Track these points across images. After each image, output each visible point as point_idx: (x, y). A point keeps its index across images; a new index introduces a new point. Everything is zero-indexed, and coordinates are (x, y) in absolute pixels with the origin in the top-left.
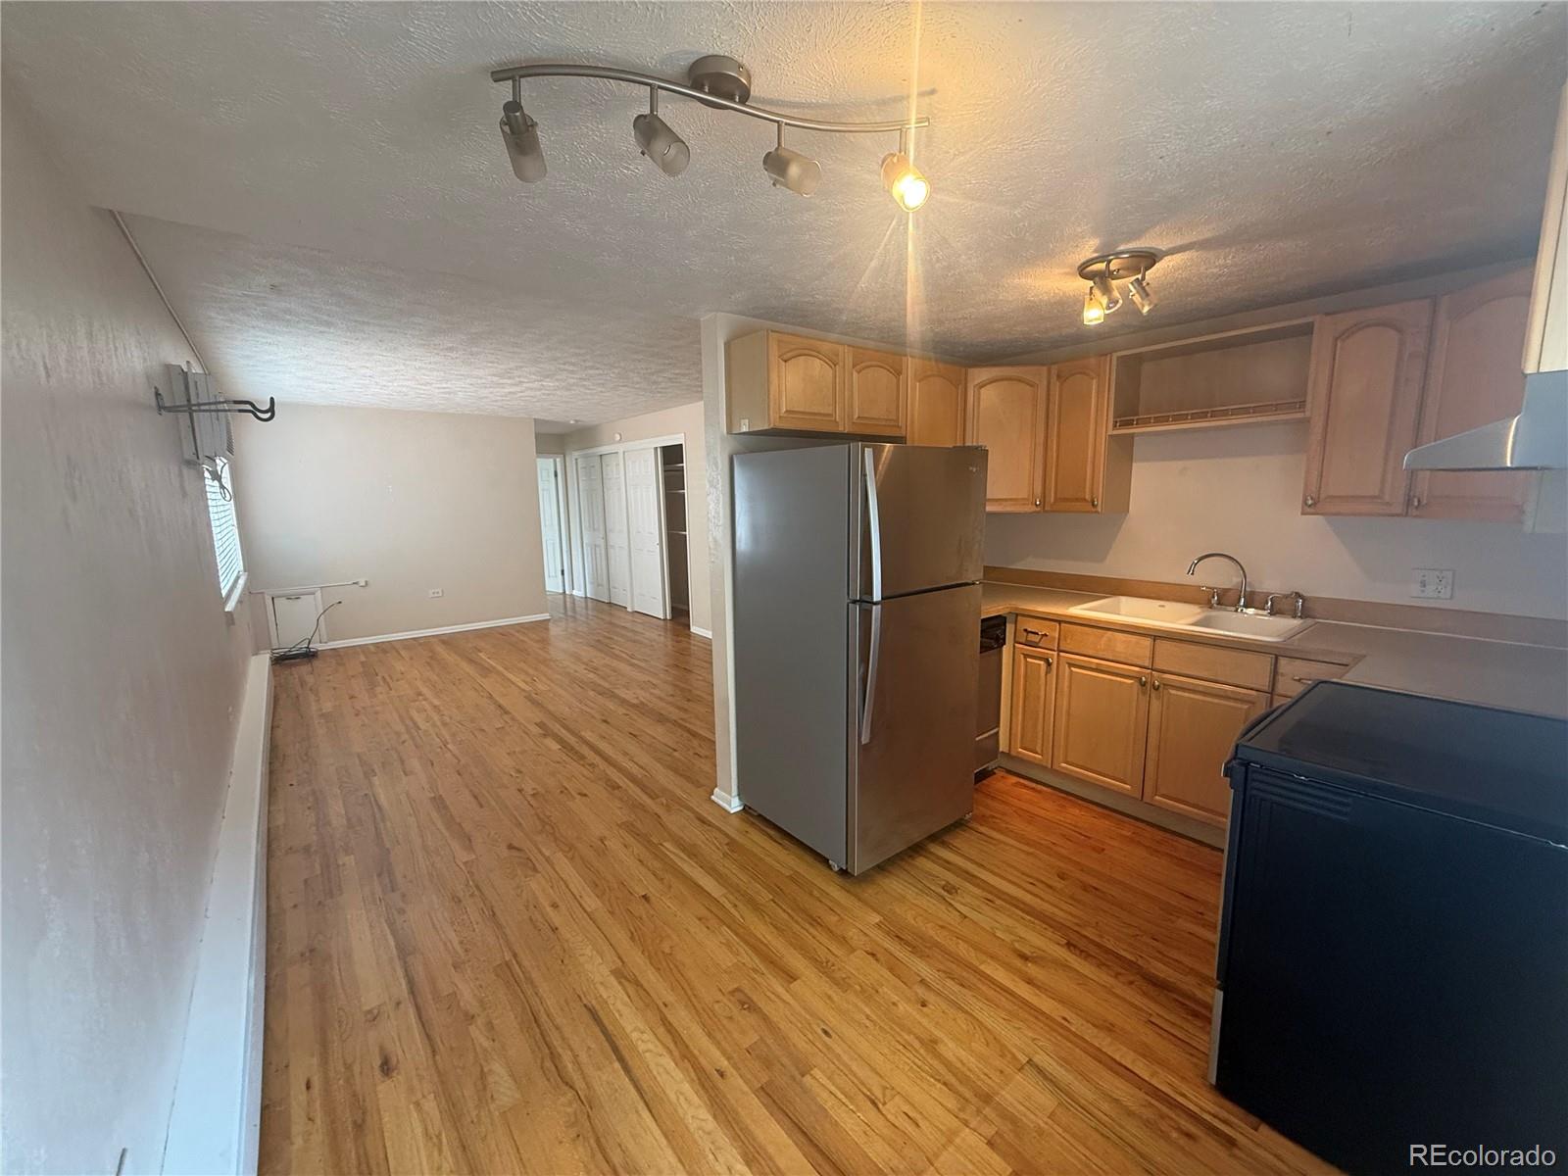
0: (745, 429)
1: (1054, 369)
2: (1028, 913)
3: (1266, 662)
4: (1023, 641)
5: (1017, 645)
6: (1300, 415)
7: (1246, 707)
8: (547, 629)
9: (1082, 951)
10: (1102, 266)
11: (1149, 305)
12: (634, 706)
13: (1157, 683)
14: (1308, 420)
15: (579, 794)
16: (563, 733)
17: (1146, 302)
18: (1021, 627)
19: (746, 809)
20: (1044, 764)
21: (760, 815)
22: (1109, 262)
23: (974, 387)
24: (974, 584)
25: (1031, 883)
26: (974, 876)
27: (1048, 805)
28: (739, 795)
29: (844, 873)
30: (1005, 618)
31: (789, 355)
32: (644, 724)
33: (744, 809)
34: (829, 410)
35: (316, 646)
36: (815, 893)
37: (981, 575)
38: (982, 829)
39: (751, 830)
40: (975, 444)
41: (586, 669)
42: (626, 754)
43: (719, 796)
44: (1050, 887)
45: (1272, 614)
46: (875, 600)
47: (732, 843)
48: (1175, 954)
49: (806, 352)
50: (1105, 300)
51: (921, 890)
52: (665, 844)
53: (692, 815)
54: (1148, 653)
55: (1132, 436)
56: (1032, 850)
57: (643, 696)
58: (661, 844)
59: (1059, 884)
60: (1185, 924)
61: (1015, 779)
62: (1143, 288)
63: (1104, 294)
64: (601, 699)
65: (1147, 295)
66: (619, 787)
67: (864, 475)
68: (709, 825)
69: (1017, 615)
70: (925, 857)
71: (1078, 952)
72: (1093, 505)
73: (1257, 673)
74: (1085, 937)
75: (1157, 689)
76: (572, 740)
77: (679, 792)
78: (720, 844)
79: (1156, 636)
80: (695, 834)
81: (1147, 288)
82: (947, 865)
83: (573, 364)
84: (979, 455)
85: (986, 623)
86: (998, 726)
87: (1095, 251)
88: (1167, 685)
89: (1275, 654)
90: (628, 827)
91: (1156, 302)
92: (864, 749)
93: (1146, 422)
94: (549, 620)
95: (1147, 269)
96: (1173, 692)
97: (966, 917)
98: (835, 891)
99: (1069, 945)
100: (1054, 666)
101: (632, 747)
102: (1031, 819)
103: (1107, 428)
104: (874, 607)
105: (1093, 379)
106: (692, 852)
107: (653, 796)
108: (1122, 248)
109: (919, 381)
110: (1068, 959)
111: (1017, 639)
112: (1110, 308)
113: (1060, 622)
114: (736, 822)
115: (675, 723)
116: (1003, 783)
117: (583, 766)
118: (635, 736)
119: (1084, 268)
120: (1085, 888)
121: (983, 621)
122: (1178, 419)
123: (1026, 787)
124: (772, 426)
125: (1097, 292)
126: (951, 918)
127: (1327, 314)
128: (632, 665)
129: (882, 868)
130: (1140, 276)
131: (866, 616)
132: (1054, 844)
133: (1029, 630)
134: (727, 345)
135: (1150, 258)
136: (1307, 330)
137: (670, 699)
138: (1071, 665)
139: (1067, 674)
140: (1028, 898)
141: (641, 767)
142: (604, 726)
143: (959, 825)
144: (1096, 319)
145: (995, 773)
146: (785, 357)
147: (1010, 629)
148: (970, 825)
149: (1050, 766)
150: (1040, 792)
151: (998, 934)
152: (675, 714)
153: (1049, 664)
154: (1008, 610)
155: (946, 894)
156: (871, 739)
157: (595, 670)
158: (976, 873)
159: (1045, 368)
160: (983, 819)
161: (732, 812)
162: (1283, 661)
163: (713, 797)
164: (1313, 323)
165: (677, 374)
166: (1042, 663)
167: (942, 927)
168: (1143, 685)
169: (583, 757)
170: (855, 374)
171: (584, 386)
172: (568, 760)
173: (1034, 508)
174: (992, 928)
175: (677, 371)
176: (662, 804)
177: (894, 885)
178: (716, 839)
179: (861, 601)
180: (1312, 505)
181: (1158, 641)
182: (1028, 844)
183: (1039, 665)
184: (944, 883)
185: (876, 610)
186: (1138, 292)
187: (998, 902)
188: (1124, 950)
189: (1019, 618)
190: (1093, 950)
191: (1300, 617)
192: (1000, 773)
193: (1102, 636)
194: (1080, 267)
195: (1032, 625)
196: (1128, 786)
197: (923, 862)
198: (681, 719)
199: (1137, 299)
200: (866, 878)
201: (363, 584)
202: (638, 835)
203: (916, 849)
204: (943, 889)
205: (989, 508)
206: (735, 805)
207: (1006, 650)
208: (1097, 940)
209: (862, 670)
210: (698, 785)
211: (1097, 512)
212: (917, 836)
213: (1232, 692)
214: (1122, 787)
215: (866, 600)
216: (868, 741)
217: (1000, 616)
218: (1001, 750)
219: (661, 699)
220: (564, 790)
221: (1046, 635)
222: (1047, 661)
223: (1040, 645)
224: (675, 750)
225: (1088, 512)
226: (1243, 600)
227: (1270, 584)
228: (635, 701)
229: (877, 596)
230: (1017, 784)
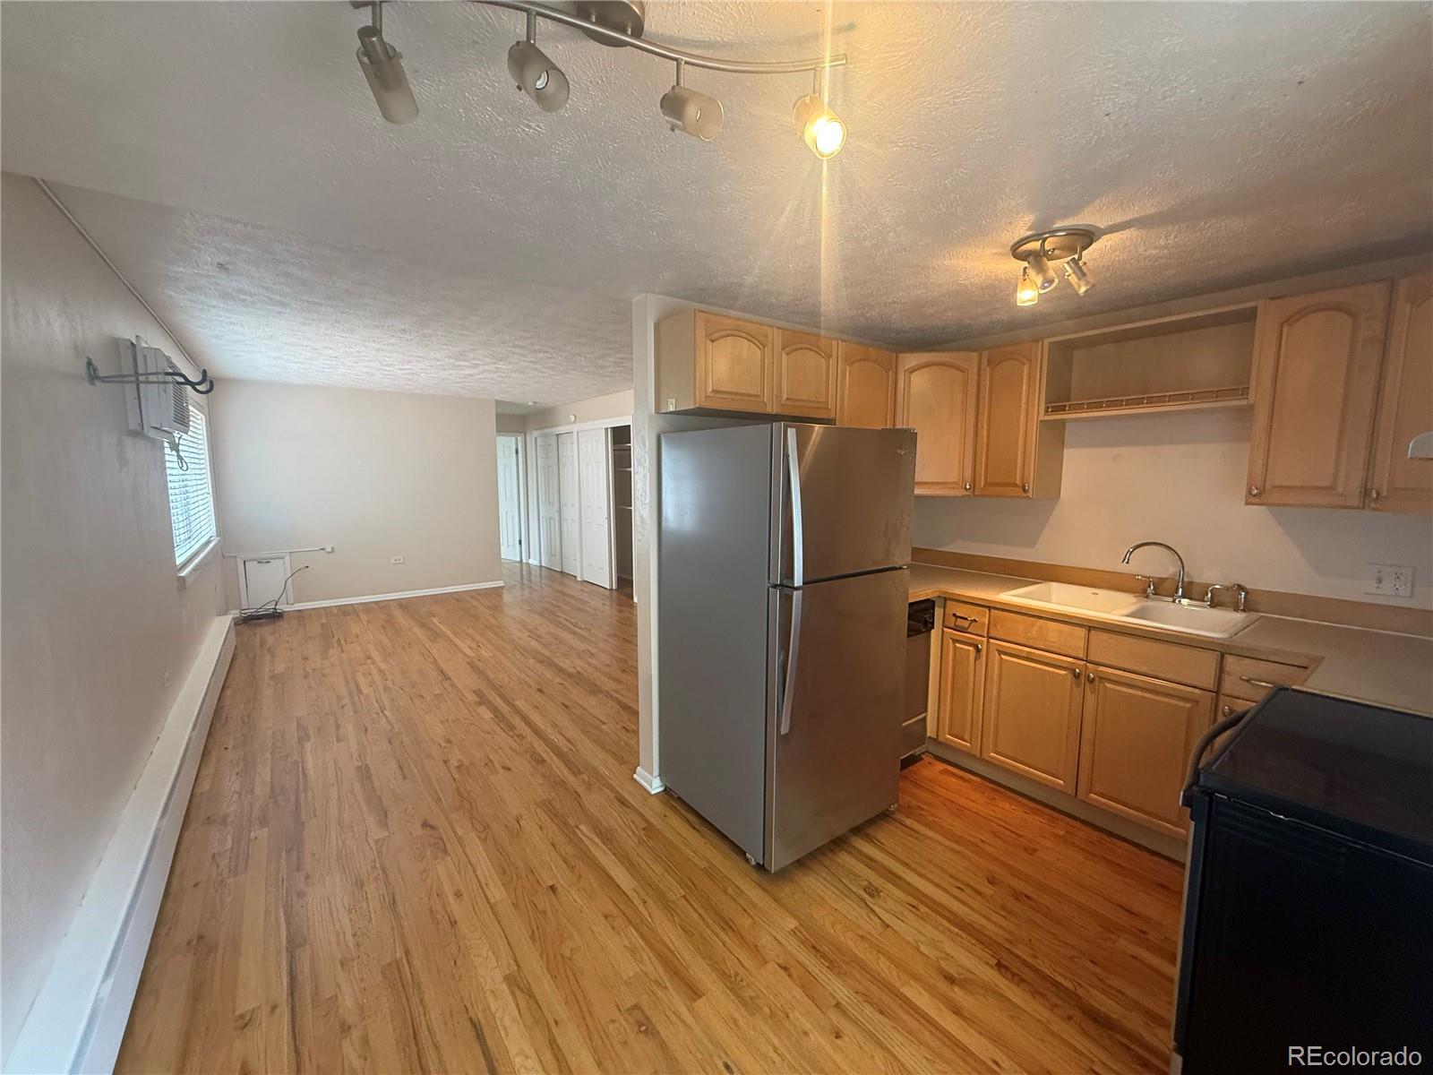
0: (672, 409)
1: (985, 354)
2: (956, 925)
3: (1211, 660)
4: (952, 626)
5: (945, 629)
6: (1244, 402)
7: (1189, 705)
8: (500, 596)
9: (1014, 975)
10: (1035, 245)
11: (1085, 285)
12: (570, 675)
13: (1092, 675)
14: (1251, 408)
15: (504, 768)
16: (499, 702)
17: (1083, 283)
18: (950, 611)
19: (667, 791)
20: (973, 753)
21: (679, 798)
22: (1044, 240)
23: (905, 371)
24: (901, 568)
25: (960, 888)
26: (900, 877)
27: (977, 796)
28: (660, 775)
29: (761, 868)
30: (934, 602)
31: (717, 335)
32: (576, 694)
33: (665, 790)
34: (757, 391)
35: (282, 607)
36: (730, 890)
37: (908, 559)
38: (908, 822)
39: (669, 813)
40: (905, 427)
41: (530, 636)
42: (555, 725)
43: (640, 775)
44: (979, 893)
45: (1211, 606)
46: (796, 585)
47: (649, 828)
48: (1116, 982)
49: (734, 332)
50: (1039, 280)
51: (842, 892)
52: (582, 827)
53: (612, 796)
54: (1082, 644)
55: (1063, 422)
56: (959, 848)
57: (580, 665)
58: (578, 827)
59: (989, 890)
60: (1125, 944)
61: (943, 766)
62: (1080, 268)
63: (1038, 274)
64: (539, 667)
65: (1084, 275)
66: (543, 761)
67: (786, 456)
68: (627, 806)
69: (946, 599)
70: (846, 851)
71: (1010, 976)
72: (1024, 490)
73: (1202, 670)
74: (1018, 957)
75: (1092, 681)
76: (504, 708)
77: (602, 769)
78: (637, 828)
79: (1091, 626)
80: (613, 817)
81: (1083, 268)
82: (870, 862)
83: (521, 347)
84: (909, 438)
85: (915, 607)
86: (926, 711)
87: (1029, 229)
88: (1103, 679)
89: (1222, 651)
90: (547, 806)
91: (1091, 281)
92: (784, 739)
93: (1079, 407)
94: (502, 587)
95: (1084, 248)
96: (1109, 685)
97: (888, 926)
98: (753, 892)
99: (1000, 966)
100: (984, 652)
101: (563, 720)
102: (959, 811)
103: (1039, 413)
104: (795, 593)
105: (1024, 364)
106: (607, 837)
107: (576, 772)
108: (1058, 225)
109: (849, 365)
110: (998, 983)
111: (947, 624)
112: (1045, 288)
113: (989, 608)
114: (657, 805)
115: (608, 694)
116: (931, 770)
117: (512, 737)
118: (566, 707)
119: (1018, 248)
120: (1018, 896)
121: (911, 604)
122: (1111, 405)
123: (954, 775)
124: (697, 406)
125: (1032, 273)
126: (872, 926)
127: (1272, 299)
128: (574, 633)
129: (801, 864)
130: (1076, 256)
131: (787, 601)
132: (982, 841)
133: (958, 614)
134: (657, 326)
135: (1086, 237)
136: (1250, 316)
137: (606, 669)
138: (1000, 652)
139: (996, 665)
140: (955, 906)
141: (568, 740)
142: (538, 696)
143: (885, 816)
144: (1029, 300)
145: (922, 759)
146: (713, 337)
147: (938, 612)
148: (895, 816)
149: (978, 756)
150: (968, 781)
151: (921, 949)
152: (609, 685)
153: (978, 651)
154: (936, 595)
155: (867, 897)
156: (791, 729)
157: (538, 638)
158: (901, 873)
159: (975, 355)
160: (909, 811)
161: (653, 792)
162: (1229, 659)
163: (635, 776)
164: (1256, 308)
165: (622, 359)
166: (971, 648)
167: (862, 937)
168: (1077, 676)
169: (512, 728)
170: (784, 356)
171: (536, 369)
172: (498, 730)
173: (961, 492)
174: (916, 942)
175: (621, 356)
176: (584, 782)
177: (814, 883)
178: (633, 822)
179: (781, 585)
180: (1257, 494)
181: (1093, 632)
182: (957, 842)
183: (969, 650)
184: (865, 883)
185: (797, 595)
186: (1074, 272)
187: (923, 909)
188: (1060, 974)
189: (949, 603)
190: (1028, 975)
191: (1244, 611)
192: (927, 759)
193: (1033, 625)
194: (1013, 247)
195: (961, 610)
196: (1061, 782)
197: (845, 859)
198: (614, 691)
199: (1073, 279)
200: (784, 874)
201: (330, 550)
202: (556, 815)
203: (838, 843)
204: (865, 890)
205: (917, 491)
206: (656, 786)
207: (935, 635)
208: (1029, 960)
209: (782, 657)
210: (621, 761)
211: (1029, 497)
212: (839, 828)
213: (1173, 689)
214: (1054, 782)
215: (786, 586)
216: (787, 731)
217: (928, 600)
218: (928, 735)
219: (597, 669)
220: (489, 763)
221: (975, 621)
222: (976, 647)
223: (969, 630)
224: (604, 723)
225: (1018, 497)
226: (1180, 590)
227: (1211, 575)
228: (571, 670)
229: (798, 579)
230: (946, 771)
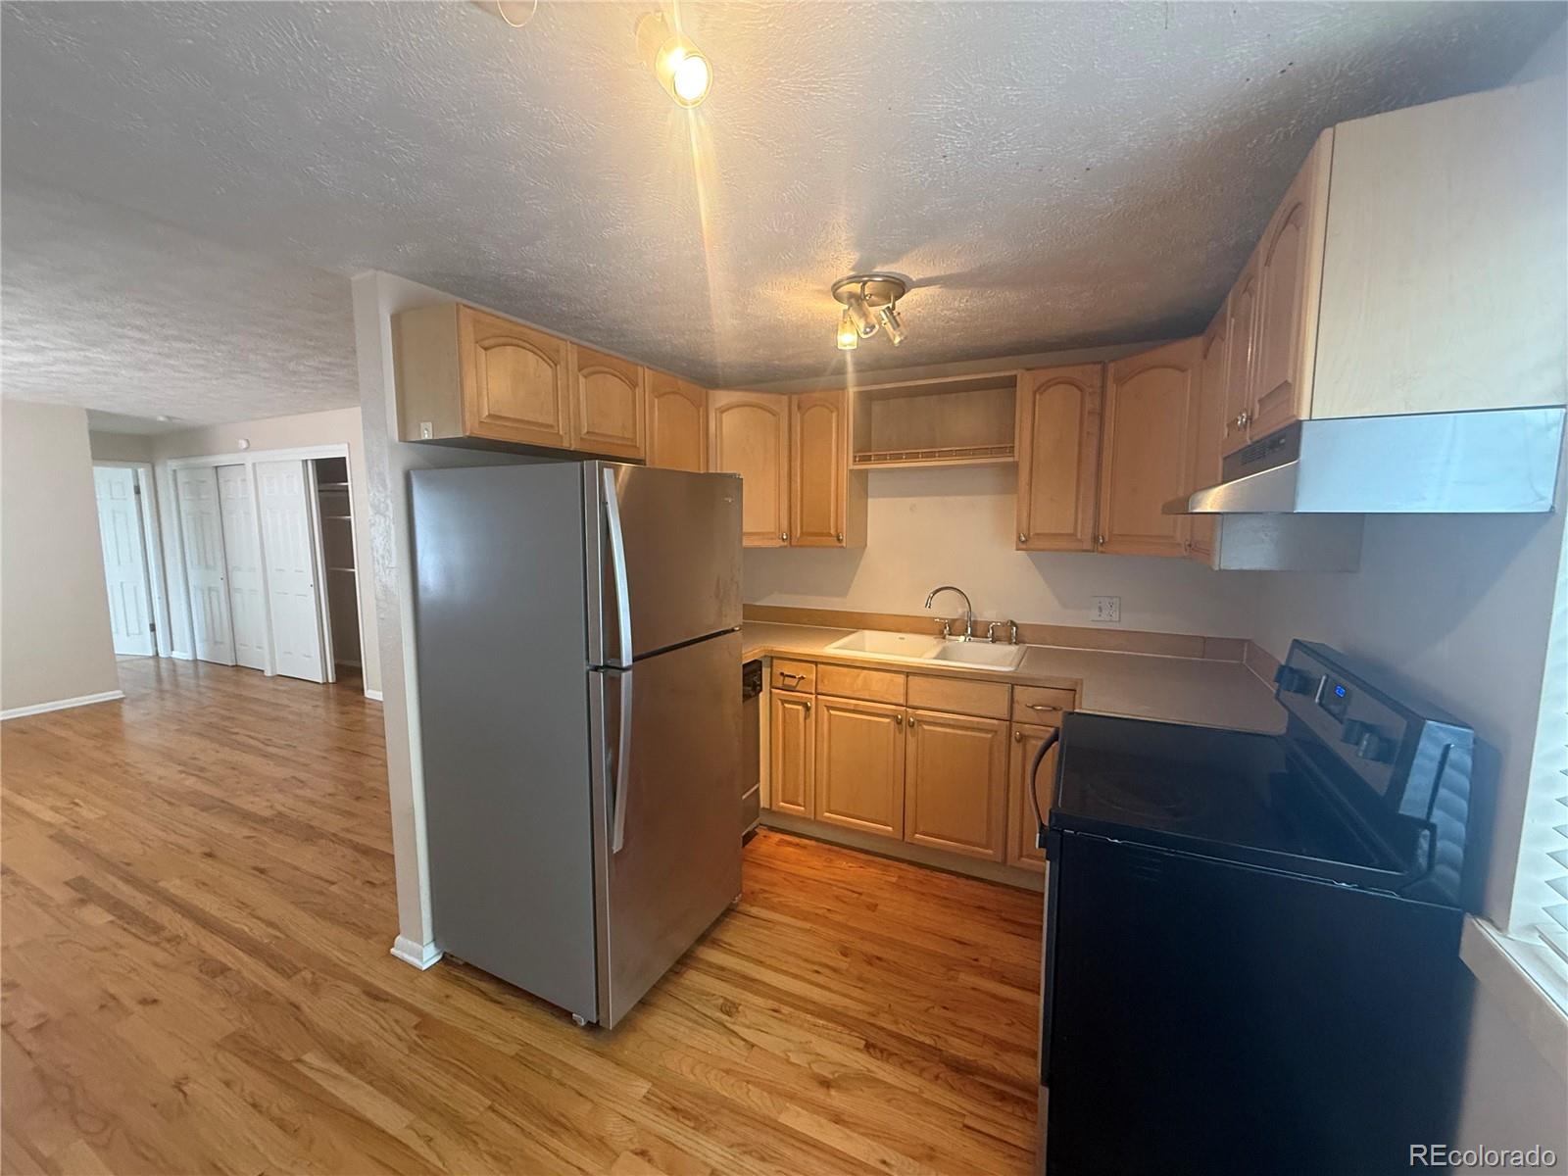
0: (427, 436)
1: (795, 398)
2: (819, 1016)
3: (1001, 694)
4: (780, 685)
5: (773, 690)
6: (1011, 459)
7: (990, 736)
8: (117, 715)
9: (882, 1051)
10: (856, 288)
11: (900, 335)
12: (264, 821)
13: (912, 720)
14: (1015, 466)
15: (144, 1002)
16: (125, 892)
17: (897, 333)
18: (777, 671)
19: (446, 959)
20: (808, 817)
21: (467, 965)
22: (865, 283)
23: (716, 409)
24: (733, 630)
25: (817, 972)
26: (754, 980)
27: (816, 862)
28: (434, 940)
29: (593, 1027)
30: (761, 662)
31: (491, 342)
32: (280, 849)
33: (443, 957)
34: (550, 420)
36: (556, 1073)
37: (740, 620)
38: (754, 911)
39: (451, 989)
40: (719, 472)
41: (181, 772)
42: (242, 905)
43: (403, 948)
44: (835, 970)
45: (993, 642)
46: (624, 665)
47: (425, 1024)
48: (967, 1021)
49: (515, 341)
50: (862, 325)
51: (695, 1022)
52: (308, 1058)
53: (356, 990)
54: (902, 690)
55: (866, 471)
56: (808, 925)
57: (282, 802)
58: (299, 1061)
59: (843, 964)
60: (967, 979)
61: (778, 837)
62: (894, 318)
63: (861, 318)
64: (206, 820)
65: (898, 325)
66: (224, 970)
67: (604, 503)
68: (386, 1001)
69: (772, 658)
70: (697, 969)
71: (879, 1055)
72: (838, 540)
73: (996, 702)
74: (882, 1029)
75: (912, 725)
76: (139, 900)
77: (336, 955)
78: (404, 1030)
79: (909, 672)
80: (363, 1025)
81: (897, 318)
82: (721, 973)
83: (140, 329)
84: (733, 483)
85: (748, 669)
86: (758, 781)
87: (853, 269)
88: (921, 722)
89: (1012, 682)
90: (240, 1044)
91: (906, 333)
92: (616, 859)
93: (882, 458)
94: (120, 701)
95: (898, 297)
96: (926, 727)
97: (753, 1046)
98: (586, 1063)
99: (869, 1047)
100: (813, 711)
101: (255, 892)
102: (802, 884)
103: (848, 463)
104: (624, 674)
105: (832, 412)
106: (353, 1059)
107: (287, 971)
108: (877, 270)
109: (656, 397)
110: (873, 1068)
111: (774, 684)
112: (867, 333)
113: (816, 663)
114: (431, 983)
115: (335, 838)
116: (768, 844)
117: (157, 944)
118: (262, 871)
119: (839, 288)
120: (872, 960)
121: (745, 666)
122: (914, 456)
123: (789, 844)
124: (468, 434)
125: (855, 317)
126: (734, 1052)
127: (1028, 369)
128: (266, 756)
129: (644, 1004)
130: (890, 305)
131: (613, 685)
132: (829, 910)
133: (786, 673)
134: (396, 319)
135: (897, 287)
136: (1011, 383)
137: (328, 801)
138: (829, 708)
139: (826, 717)
140: (816, 994)
141: (271, 924)
142: (206, 867)
143: (730, 911)
144: (850, 345)
145: (757, 834)
146: (486, 343)
147: (766, 672)
148: (740, 908)
149: (813, 818)
150: (804, 847)
151: (793, 1060)
152: (334, 823)
153: (808, 709)
154: (763, 654)
155: (725, 1017)
156: (625, 845)
157: (200, 772)
158: (758, 977)
159: (785, 398)
160: (752, 897)
161: (424, 968)
162: (1018, 689)
163: (393, 950)
164: (1016, 376)
165: (330, 364)
166: (800, 707)
167: (727, 1072)
168: (899, 722)
169: (158, 929)
170: (582, 380)
171: (172, 367)
172: (127, 939)
173: (778, 543)
174: (785, 1052)
175: (328, 360)
176: (305, 984)
177: (661, 1023)
178: (397, 1021)
179: (606, 666)
180: (1024, 542)
181: (910, 677)
182: (805, 919)
183: (798, 710)
184: (721, 1001)
185: (626, 678)
186: (890, 321)
187: (786, 1010)
188: (921, 1033)
189: (775, 661)
190: (893, 1045)
191: (1015, 643)
192: (762, 832)
193: (858, 675)
194: (835, 285)
195: (788, 668)
196: (890, 829)
197: (694, 978)
198: (348, 830)
199: (889, 327)
200: (626, 1024)
202: (255, 1053)
203: (684, 961)
204: (721, 1010)
205: (746, 542)
206: (428, 956)
207: (763, 697)
208: (892, 1028)
209: (609, 759)
210: (367, 933)
211: (842, 547)
212: (682, 943)
213: (978, 723)
214: (883, 830)
215: (611, 666)
216: (620, 847)
217: (755, 661)
218: (762, 805)
219: (312, 802)
220: (109, 1003)
221: (803, 678)
222: (805, 705)
223: (798, 688)
224: (333, 883)
225: (833, 547)
226: (969, 629)
227: (989, 613)
228: (268, 813)
229: (627, 658)
230: (782, 842)
